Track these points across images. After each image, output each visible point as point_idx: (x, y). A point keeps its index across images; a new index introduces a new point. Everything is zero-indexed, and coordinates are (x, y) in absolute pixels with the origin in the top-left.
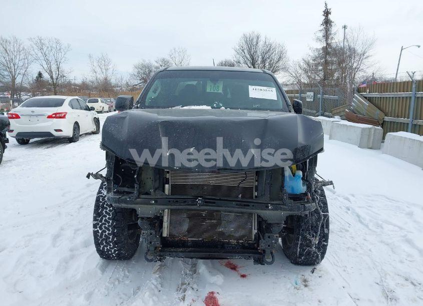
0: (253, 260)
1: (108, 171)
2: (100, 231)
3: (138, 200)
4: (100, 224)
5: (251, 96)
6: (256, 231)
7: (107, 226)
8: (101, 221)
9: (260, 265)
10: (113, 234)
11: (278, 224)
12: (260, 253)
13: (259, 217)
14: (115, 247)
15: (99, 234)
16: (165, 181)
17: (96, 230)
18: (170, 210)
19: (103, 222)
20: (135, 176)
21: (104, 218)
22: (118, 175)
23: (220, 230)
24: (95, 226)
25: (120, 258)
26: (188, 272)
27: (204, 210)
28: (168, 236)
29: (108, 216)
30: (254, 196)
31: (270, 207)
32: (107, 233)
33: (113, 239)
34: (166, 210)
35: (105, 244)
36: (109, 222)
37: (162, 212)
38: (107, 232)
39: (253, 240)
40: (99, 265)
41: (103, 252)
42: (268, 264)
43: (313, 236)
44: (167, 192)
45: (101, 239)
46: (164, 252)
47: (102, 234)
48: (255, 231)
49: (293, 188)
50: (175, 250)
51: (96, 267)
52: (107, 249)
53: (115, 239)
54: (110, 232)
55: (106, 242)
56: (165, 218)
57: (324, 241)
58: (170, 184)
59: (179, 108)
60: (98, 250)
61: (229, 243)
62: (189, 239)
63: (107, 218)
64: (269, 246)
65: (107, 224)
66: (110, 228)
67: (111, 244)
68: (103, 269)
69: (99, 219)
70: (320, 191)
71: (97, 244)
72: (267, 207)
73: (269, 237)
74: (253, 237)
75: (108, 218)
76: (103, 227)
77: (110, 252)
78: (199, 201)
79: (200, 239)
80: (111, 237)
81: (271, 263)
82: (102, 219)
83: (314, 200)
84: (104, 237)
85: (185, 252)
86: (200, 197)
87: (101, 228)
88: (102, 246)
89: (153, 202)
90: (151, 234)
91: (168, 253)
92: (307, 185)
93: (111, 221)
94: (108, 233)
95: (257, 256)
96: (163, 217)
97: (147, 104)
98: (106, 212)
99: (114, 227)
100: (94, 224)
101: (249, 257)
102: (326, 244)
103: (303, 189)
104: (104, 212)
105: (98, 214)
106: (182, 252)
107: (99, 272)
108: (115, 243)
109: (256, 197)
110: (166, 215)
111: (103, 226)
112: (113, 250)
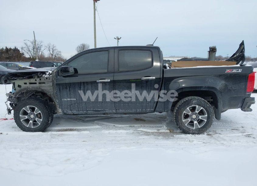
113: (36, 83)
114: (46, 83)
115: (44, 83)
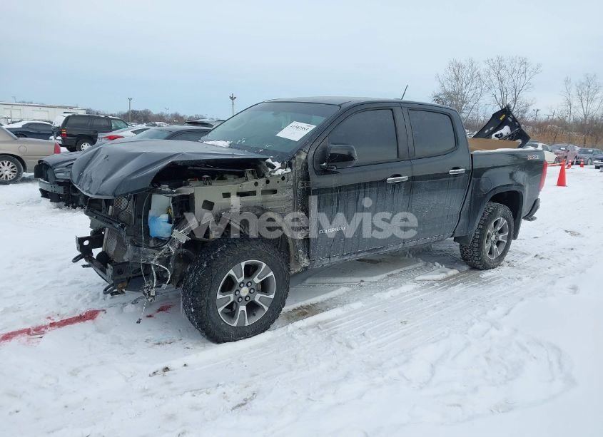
113: (254, 193)
114: (279, 191)
115: (275, 192)
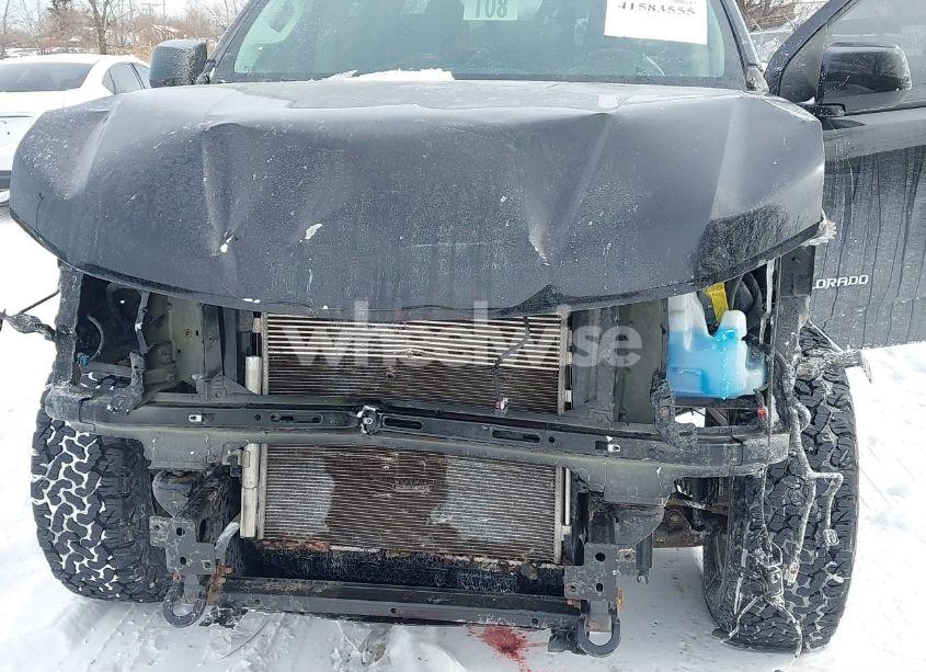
0: (548, 633)
1: (62, 305)
2: (54, 509)
3: (146, 410)
4: (53, 483)
5: (609, 31)
6: (567, 529)
7: (73, 491)
8: (54, 475)
9: (568, 653)
10: (95, 517)
11: (643, 507)
12: (572, 611)
13: (576, 479)
14: (108, 562)
15: (52, 518)
16: (246, 344)
17: (40, 502)
18: (265, 447)
19: (61, 476)
20: (138, 326)
21: (64, 465)
22: (91, 319)
23: (443, 521)
24: (36, 490)
25: (131, 596)
26: (356, 653)
27: (385, 451)
28: (261, 537)
29: (76, 460)
30: (561, 405)
31: (611, 448)
32: (74, 516)
33: (96, 534)
34: (252, 448)
35: (72, 551)
36: (79, 480)
37: (238, 452)
38: (76, 511)
39: (556, 561)
40: (65, 618)
41: (71, 576)
42: (592, 654)
43: (776, 557)
44: (253, 383)
45: (58, 535)
46: (238, 591)
47: (59, 517)
48: (562, 530)
49: (704, 378)
50: (278, 586)
51: (55, 622)
52: (82, 566)
53: (103, 537)
54: (85, 512)
55: (76, 544)
56: (249, 476)
57: (834, 570)
58: (265, 354)
59: (344, 78)
60: (58, 571)
61: (470, 568)
62: (333, 548)
63: (73, 465)
64: (600, 587)
65: (75, 487)
66: (85, 500)
67: (92, 550)
68: (77, 630)
69: (49, 466)
70: (829, 386)
71: (52, 552)
72: (602, 446)
73: (600, 557)
74: (557, 550)
75: (78, 466)
76: (61, 494)
77: (93, 578)
78: (367, 415)
79: (374, 550)
80: (89, 527)
81: (604, 651)
82: (57, 467)
83: (786, 422)
84: (66, 528)
85: (311, 593)
86: (371, 402)
87: (54, 498)
88: (65, 557)
89: (199, 418)
90: (179, 532)
91: (251, 597)
92: (767, 364)
93: (86, 476)
94: (78, 515)
95: (562, 620)
96: (240, 469)
97: (239, 68)
98: (70, 444)
99: (99, 497)
100: (33, 485)
101: (535, 621)
102: (840, 580)
103: (749, 381)
104: (63, 444)
105: (46, 450)
106: (298, 593)
107: (63, 640)
108: (106, 549)
109: (568, 406)
110: (253, 462)
111: (62, 490)
112: (101, 571)
